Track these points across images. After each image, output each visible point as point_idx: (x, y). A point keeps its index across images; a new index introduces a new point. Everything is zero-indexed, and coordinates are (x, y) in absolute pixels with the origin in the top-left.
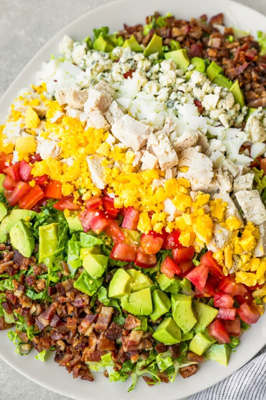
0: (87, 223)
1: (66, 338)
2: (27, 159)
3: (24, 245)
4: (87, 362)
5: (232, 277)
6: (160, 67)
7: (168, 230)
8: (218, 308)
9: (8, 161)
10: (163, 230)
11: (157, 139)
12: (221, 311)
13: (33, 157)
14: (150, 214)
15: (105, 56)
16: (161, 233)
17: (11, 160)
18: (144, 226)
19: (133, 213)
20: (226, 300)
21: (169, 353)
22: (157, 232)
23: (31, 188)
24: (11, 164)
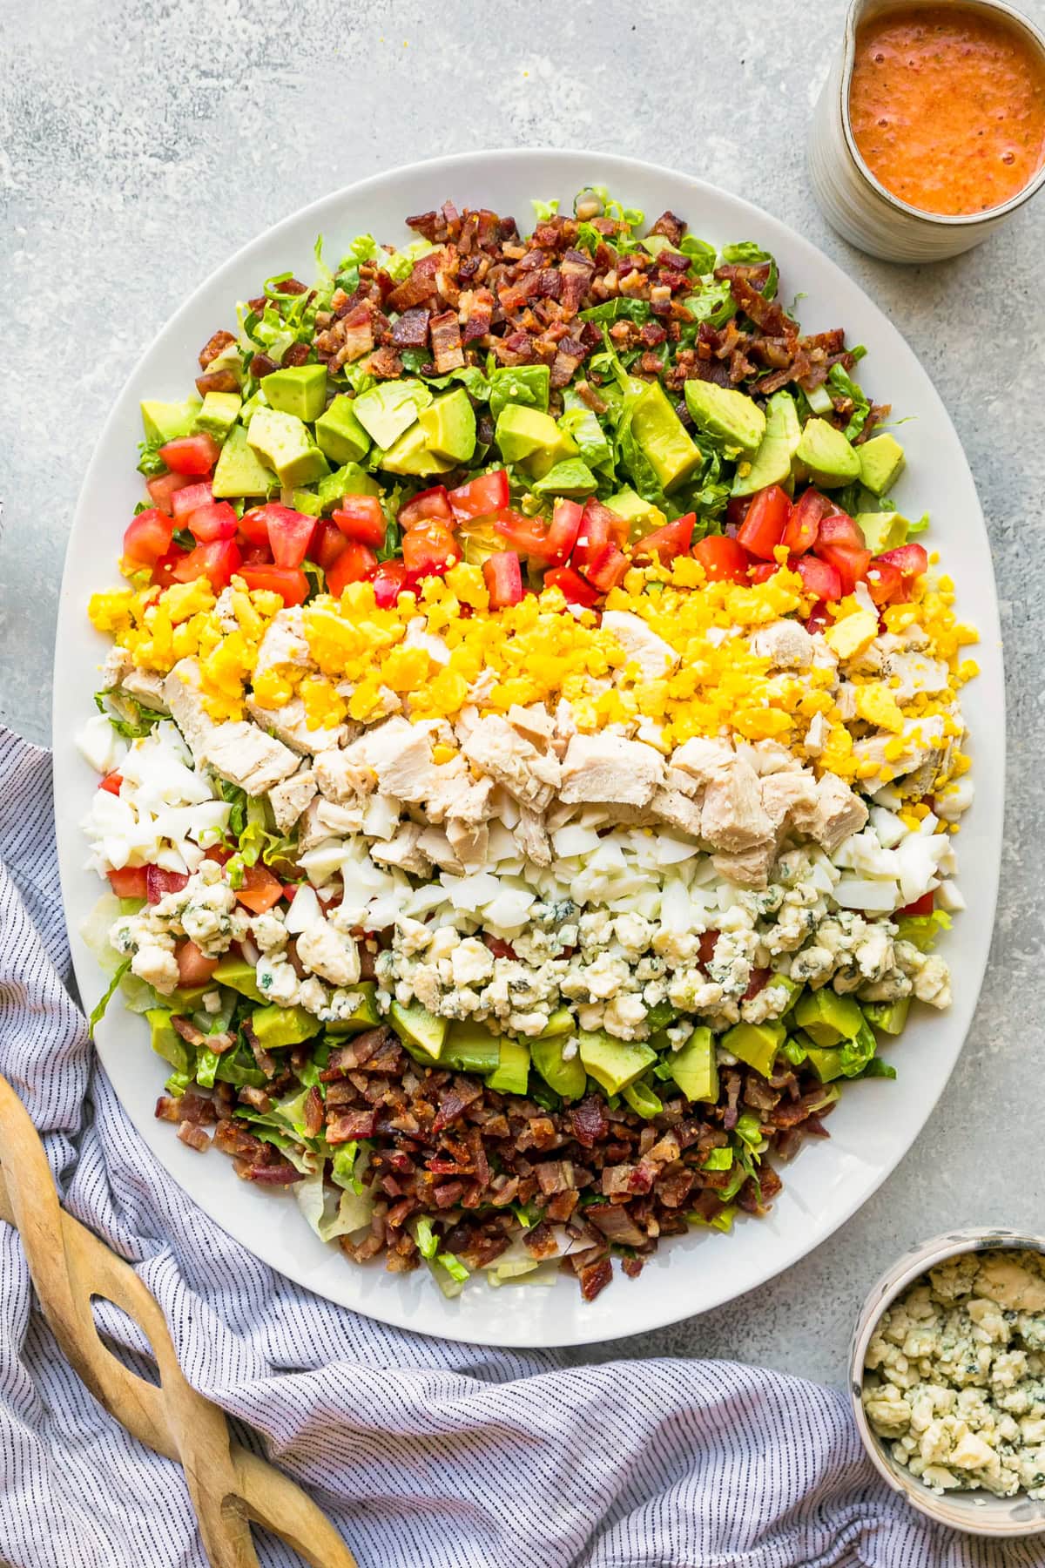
0: (597, 517)
1: (511, 270)
2: (832, 608)
3: (712, 402)
4: (440, 248)
5: (220, 582)
6: (643, 1002)
7: (408, 596)
8: (217, 500)
9: (875, 583)
10: (418, 590)
11: (537, 778)
12: (208, 498)
13: (821, 621)
14: (466, 610)
15: (801, 969)
16: (420, 581)
17: (871, 589)
18: (466, 575)
19: (504, 591)
20: (206, 524)
21: (275, 354)
22: (429, 577)
23: (778, 542)
24: (866, 580)
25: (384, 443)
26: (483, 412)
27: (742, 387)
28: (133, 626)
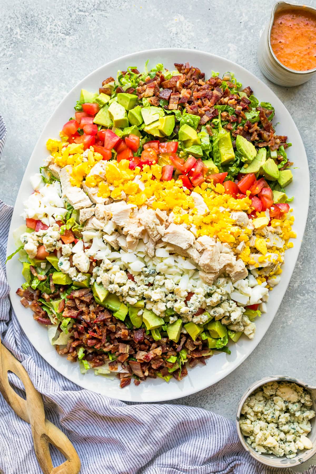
0: (200, 164)
1: (199, 88)
2: (257, 214)
3: (243, 143)
4: (181, 75)
5: (87, 146)
6: (166, 306)
7: (138, 168)
8: (94, 124)
9: (272, 211)
10: (142, 167)
12: (91, 122)
13: (253, 216)
14: (154, 178)
15: (214, 312)
16: (143, 165)
17: (270, 212)
18: (157, 168)
19: (166, 176)
20: (88, 129)
21: (124, 88)
22: (146, 165)
23: (249, 189)
24: (270, 209)
25: (147, 123)
26: (178, 124)
27: (253, 143)
28: (58, 151)
